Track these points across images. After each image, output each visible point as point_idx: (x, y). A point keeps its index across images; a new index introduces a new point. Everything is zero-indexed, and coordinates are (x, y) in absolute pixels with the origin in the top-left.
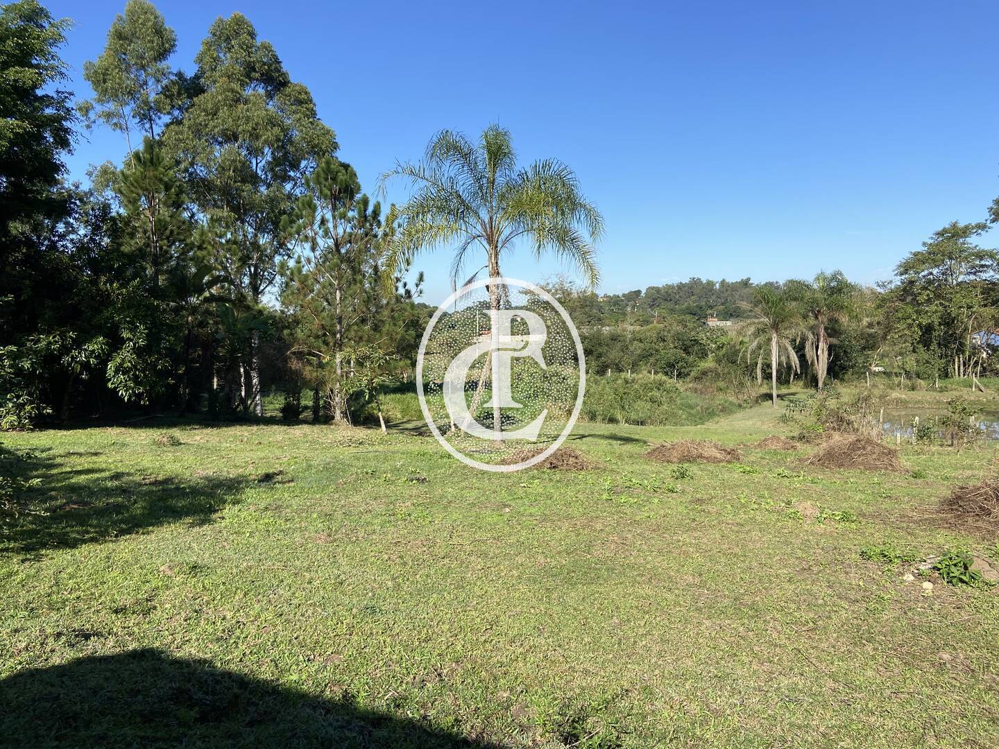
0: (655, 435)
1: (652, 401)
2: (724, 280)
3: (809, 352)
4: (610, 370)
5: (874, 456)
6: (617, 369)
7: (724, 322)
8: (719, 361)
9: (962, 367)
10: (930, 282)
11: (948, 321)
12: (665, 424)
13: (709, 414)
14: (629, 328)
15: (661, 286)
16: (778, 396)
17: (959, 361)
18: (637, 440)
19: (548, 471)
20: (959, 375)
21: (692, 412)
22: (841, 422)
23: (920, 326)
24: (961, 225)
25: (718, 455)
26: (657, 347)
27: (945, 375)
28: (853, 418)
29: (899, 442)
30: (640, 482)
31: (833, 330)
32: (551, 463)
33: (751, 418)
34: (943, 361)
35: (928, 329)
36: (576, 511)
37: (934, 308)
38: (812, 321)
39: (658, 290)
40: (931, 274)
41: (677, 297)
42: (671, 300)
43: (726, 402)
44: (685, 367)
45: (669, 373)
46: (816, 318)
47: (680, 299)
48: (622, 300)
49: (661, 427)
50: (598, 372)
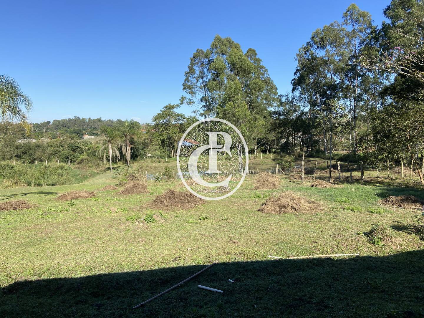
0: (60, 190)
1: (59, 174)
2: (90, 118)
3: (124, 151)
4: (36, 161)
5: (140, 189)
6: (40, 160)
7: (91, 136)
8: (88, 155)
9: (174, 154)
10: (163, 124)
11: (170, 138)
12: (65, 184)
13: (85, 178)
14: (46, 140)
15: (60, 120)
16: (113, 168)
17: (173, 152)
18: (52, 193)
19: (13, 211)
20: (173, 156)
21: (77, 177)
22: (133, 177)
23: (161, 140)
24: (172, 105)
25: (87, 195)
26: (60, 150)
27: (169, 157)
28: (137, 175)
29: (152, 182)
30: (55, 210)
31: (132, 142)
32: (14, 208)
33: (102, 178)
34: (168, 152)
35: (163, 141)
36: (28, 224)
37: (164, 133)
38: (124, 139)
39: (59, 121)
40: (164, 121)
41: (69, 125)
42: (65, 126)
43: (92, 172)
44: (74, 158)
45: (66, 161)
46: (126, 137)
47: (70, 126)
48: (41, 126)
49: (64, 186)
50: (30, 162)
